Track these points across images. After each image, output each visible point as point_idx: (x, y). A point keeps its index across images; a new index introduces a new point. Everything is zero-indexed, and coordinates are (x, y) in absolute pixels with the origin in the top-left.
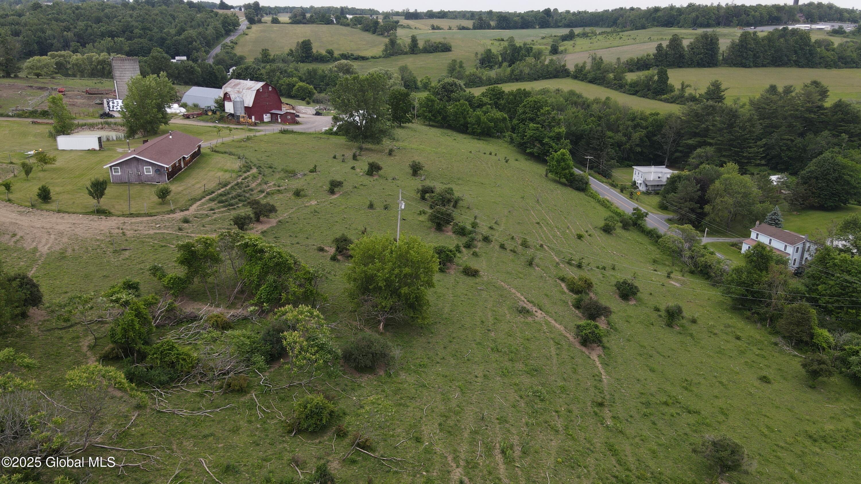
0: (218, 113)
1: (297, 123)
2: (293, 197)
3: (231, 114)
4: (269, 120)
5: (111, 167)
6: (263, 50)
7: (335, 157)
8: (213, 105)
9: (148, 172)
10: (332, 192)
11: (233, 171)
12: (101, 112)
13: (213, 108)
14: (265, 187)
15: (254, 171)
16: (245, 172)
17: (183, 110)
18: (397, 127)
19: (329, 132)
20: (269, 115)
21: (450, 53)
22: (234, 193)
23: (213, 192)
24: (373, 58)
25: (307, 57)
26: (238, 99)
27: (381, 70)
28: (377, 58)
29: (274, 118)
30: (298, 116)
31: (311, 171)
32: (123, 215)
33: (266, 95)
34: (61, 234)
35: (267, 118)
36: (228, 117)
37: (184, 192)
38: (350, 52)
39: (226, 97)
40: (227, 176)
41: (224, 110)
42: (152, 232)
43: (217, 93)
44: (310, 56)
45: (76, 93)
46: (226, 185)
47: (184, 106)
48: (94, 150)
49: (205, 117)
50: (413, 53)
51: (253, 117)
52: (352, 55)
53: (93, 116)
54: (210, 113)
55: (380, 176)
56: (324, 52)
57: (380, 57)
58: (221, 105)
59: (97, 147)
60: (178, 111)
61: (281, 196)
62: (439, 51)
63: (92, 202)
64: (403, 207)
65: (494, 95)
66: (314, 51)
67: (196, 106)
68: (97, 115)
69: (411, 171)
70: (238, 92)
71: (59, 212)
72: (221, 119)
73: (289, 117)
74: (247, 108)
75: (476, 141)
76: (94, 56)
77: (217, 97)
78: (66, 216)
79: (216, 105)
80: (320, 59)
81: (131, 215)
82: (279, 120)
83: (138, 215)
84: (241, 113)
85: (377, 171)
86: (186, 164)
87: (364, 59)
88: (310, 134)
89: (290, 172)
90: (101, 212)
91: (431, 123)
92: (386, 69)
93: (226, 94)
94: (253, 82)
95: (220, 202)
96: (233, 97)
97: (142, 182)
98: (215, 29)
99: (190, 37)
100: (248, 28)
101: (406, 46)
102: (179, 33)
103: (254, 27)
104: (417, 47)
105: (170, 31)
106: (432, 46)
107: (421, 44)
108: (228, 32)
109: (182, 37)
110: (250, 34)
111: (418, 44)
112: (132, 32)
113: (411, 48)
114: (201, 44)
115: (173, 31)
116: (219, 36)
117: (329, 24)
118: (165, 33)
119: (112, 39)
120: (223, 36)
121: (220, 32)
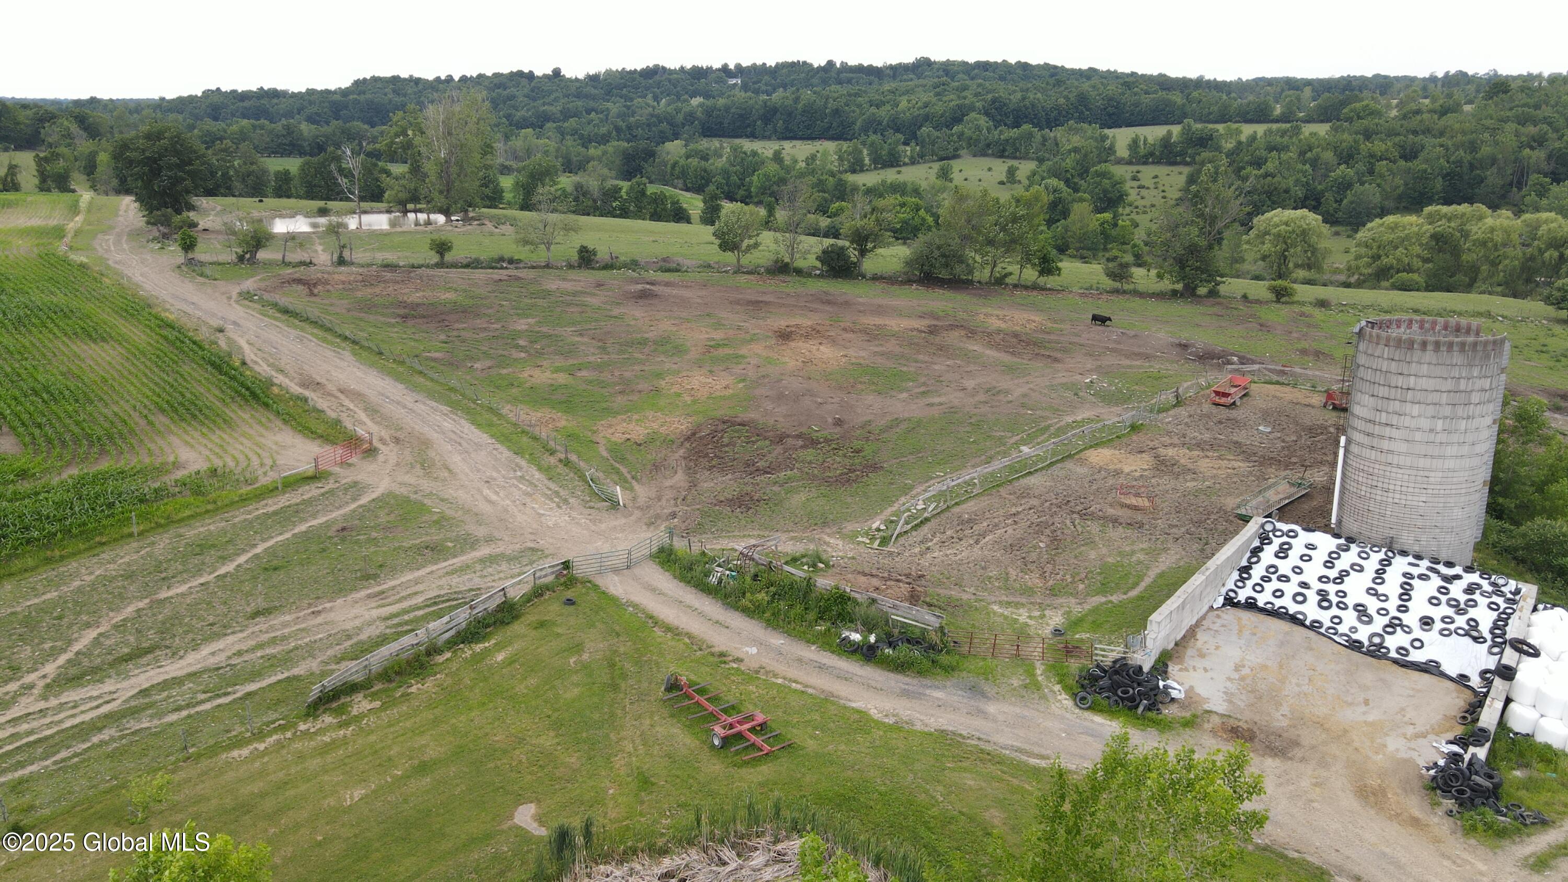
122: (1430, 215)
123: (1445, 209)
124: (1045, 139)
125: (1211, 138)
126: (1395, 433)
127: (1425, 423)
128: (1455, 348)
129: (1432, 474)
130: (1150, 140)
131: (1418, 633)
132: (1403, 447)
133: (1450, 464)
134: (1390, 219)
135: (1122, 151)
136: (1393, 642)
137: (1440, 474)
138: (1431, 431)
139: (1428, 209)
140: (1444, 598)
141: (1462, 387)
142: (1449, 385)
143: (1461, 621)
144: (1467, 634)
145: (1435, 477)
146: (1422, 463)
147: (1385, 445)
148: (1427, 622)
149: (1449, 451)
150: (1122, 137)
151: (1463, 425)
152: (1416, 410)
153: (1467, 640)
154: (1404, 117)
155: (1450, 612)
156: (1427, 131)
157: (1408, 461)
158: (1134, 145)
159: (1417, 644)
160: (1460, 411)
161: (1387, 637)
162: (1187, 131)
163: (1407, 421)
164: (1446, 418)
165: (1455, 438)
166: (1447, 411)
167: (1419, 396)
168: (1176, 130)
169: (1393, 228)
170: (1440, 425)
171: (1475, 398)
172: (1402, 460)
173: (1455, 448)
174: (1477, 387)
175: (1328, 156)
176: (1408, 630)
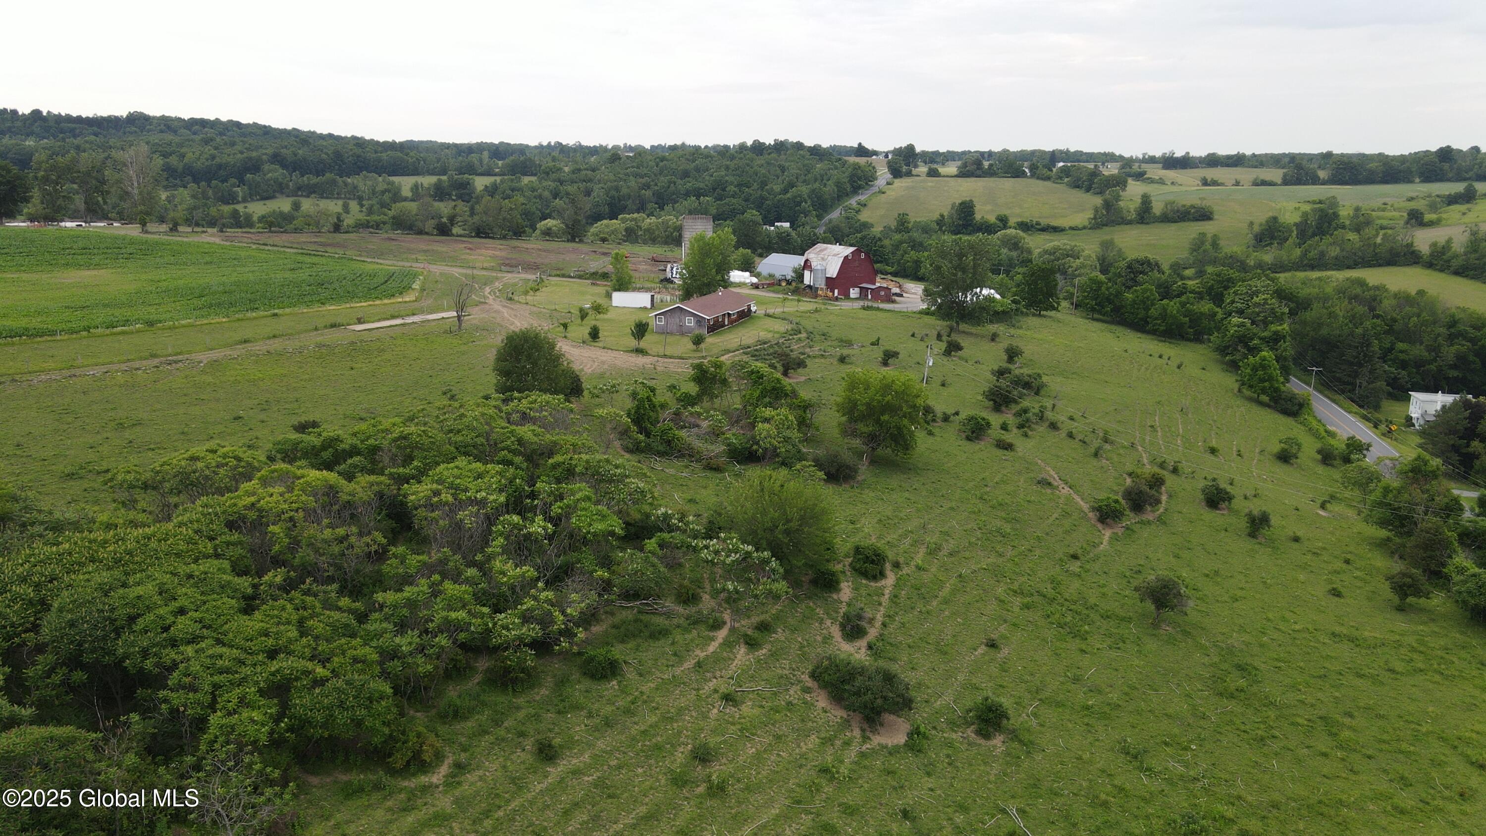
0: (794, 284)
1: (894, 302)
2: (836, 363)
3: (809, 287)
4: (858, 296)
5: (656, 315)
6: (900, 215)
7: (913, 335)
8: (790, 275)
9: (690, 322)
10: (885, 363)
11: (778, 332)
12: (662, 277)
13: (789, 277)
14: (808, 350)
15: (803, 335)
16: (791, 335)
17: (755, 280)
18: (1034, 315)
19: (926, 312)
20: (857, 290)
21: (1211, 222)
22: (771, 351)
23: (749, 347)
24: (1072, 228)
25: (965, 226)
26: (819, 267)
27: (1065, 244)
28: (1079, 229)
29: (863, 294)
30: (901, 296)
31: (873, 344)
32: (658, 356)
33: (857, 263)
34: (603, 363)
35: (854, 293)
36: (804, 289)
37: (720, 344)
38: (1035, 220)
39: (807, 265)
40: (770, 335)
41: (803, 281)
42: (680, 370)
43: (797, 261)
44: (970, 225)
45: (641, 259)
46: (765, 343)
47: (757, 275)
48: (645, 308)
49: (777, 287)
50: (1142, 223)
51: (836, 291)
52: (1038, 224)
53: (652, 281)
54: (784, 284)
55: (960, 358)
56: (992, 219)
57: (1084, 228)
58: (800, 277)
59: (649, 306)
60: (748, 281)
61: (823, 360)
62: (1189, 220)
63: (633, 343)
64: (931, 364)
65: (1219, 282)
66: (978, 217)
67: (771, 276)
68: (657, 280)
69: (1006, 357)
70: (823, 259)
71: (604, 348)
72: (796, 291)
73: (882, 293)
74: (829, 280)
75: (1156, 342)
76: (670, 220)
77: (796, 266)
78: (610, 351)
79: (793, 275)
80: (988, 228)
81: (665, 356)
82: (870, 297)
83: (671, 357)
84: (821, 284)
85: (956, 351)
86: (731, 322)
87: (1056, 230)
88: (900, 312)
89: (846, 342)
90: (639, 351)
91: (1096, 316)
92: (1073, 244)
93: (807, 261)
94: (842, 247)
95: (752, 356)
96: (814, 264)
97: (682, 332)
98: (838, 184)
99: (800, 196)
100: (888, 184)
101: (1132, 210)
102: (785, 191)
103: (898, 183)
104: (1149, 213)
105: (774, 187)
106: (1178, 211)
107: (1157, 208)
108: (856, 190)
109: (789, 195)
110: (888, 192)
111: (1151, 208)
112: (724, 190)
113: (1139, 214)
114: (813, 206)
115: (777, 188)
116: (842, 195)
117: (1018, 177)
118: (767, 190)
119: (698, 199)
120: (847, 195)
121: (845, 189)
122: (622, 219)
123: (628, 216)
124: (346, 184)
125: (468, 183)
130: (426, 185)
134: (605, 222)
135: (406, 192)
139: (620, 217)
150: (406, 184)
154: (573, 172)
156: (590, 180)
158: (415, 188)
162: (451, 178)
168: (444, 178)
169: (607, 226)
175: (546, 194)
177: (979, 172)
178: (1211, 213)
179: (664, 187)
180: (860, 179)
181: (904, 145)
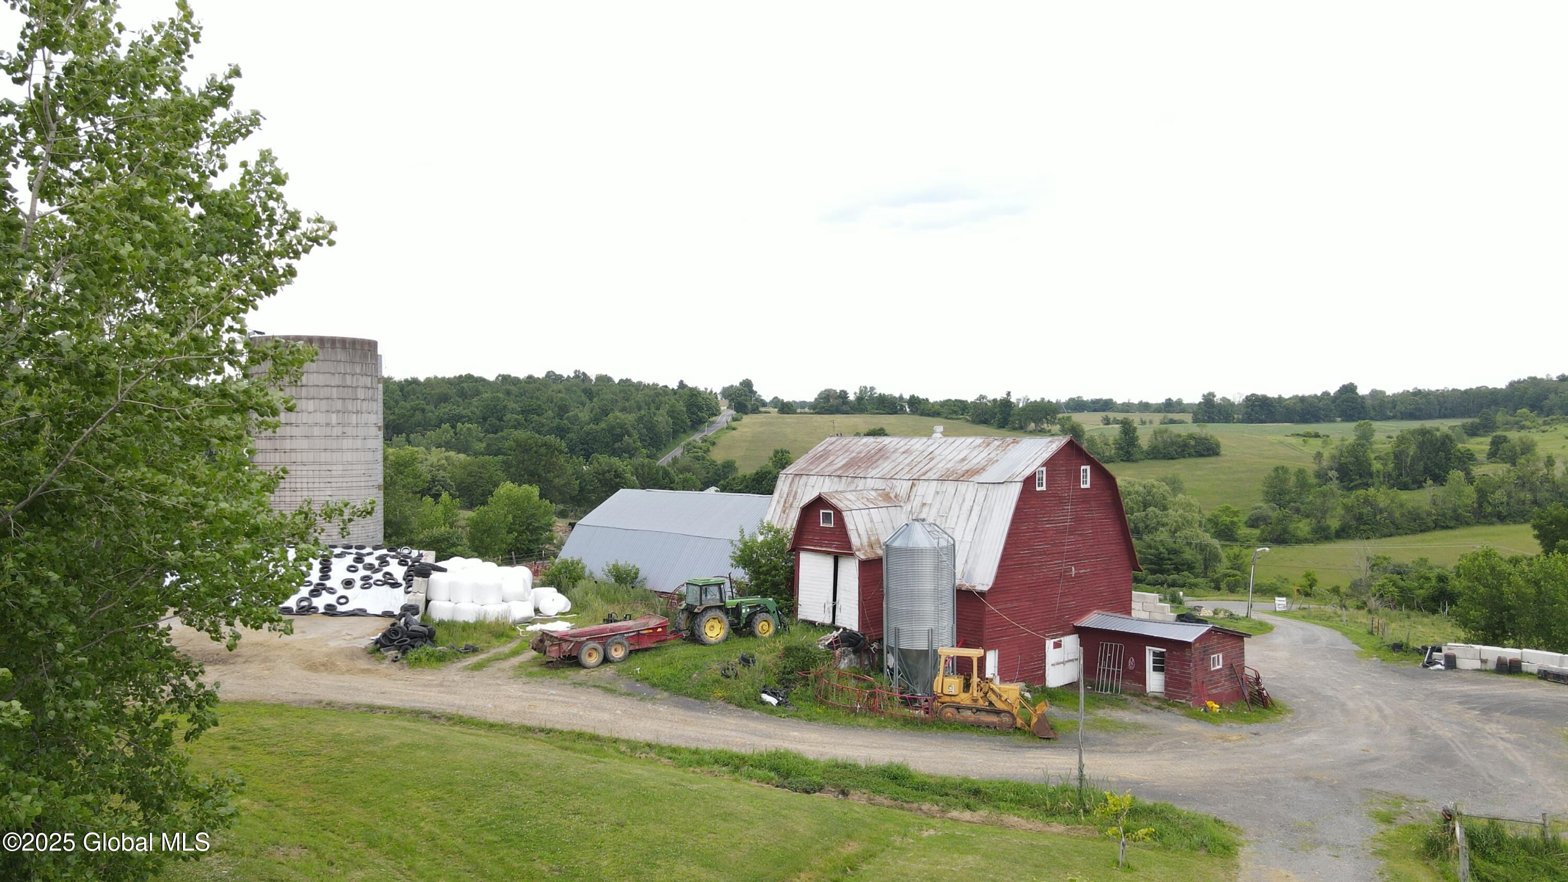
0: (767, 631)
1: (1258, 702)
3: (850, 640)
4: (1074, 672)
6: (777, 452)
13: (729, 593)
17: (554, 609)
20: (1071, 643)
21: (1217, 459)
26: (921, 539)
29: (1108, 668)
33: (1065, 516)
35: (1061, 661)
39: (817, 527)
41: (793, 609)
49: (680, 656)
50: (1128, 460)
51: (991, 659)
54: (714, 633)
58: (774, 578)
62: (1190, 455)
67: (634, 586)
70: (888, 496)
73: (1218, 661)
82: (1155, 682)
93: (811, 510)
94: (975, 439)
96: (859, 523)
98: (672, 413)
99: (622, 426)
100: (735, 420)
101: (1111, 442)
102: (596, 420)
103: (747, 419)
104: (1135, 446)
105: (580, 415)
106: (1173, 443)
107: (1144, 438)
108: (697, 424)
109: (603, 425)
110: (740, 429)
111: (1137, 438)
112: (501, 419)
113: (1121, 448)
114: (642, 441)
115: (584, 415)
116: (678, 430)
117: (895, 413)
118: (568, 418)
119: (454, 427)
120: (685, 432)
121: (682, 421)
126: (295, 431)
127: (320, 418)
128: (338, 345)
129: (334, 467)
131: (341, 591)
132: (303, 444)
133: (348, 457)
136: (320, 602)
137: (340, 467)
138: (328, 424)
140: (360, 566)
141: (349, 383)
142: (337, 380)
143: (379, 576)
144: (385, 583)
145: (337, 470)
146: (325, 457)
147: (288, 444)
148: (348, 584)
149: (347, 443)
151: (354, 419)
152: (311, 406)
153: (386, 588)
155: (368, 573)
157: (310, 457)
159: (343, 601)
160: (350, 406)
161: (314, 600)
163: (304, 418)
164: (339, 412)
165: (350, 431)
166: (339, 405)
167: (313, 392)
170: (334, 418)
171: (361, 394)
172: (304, 457)
173: (350, 441)
174: (361, 384)
176: (331, 591)
177: (844, 408)
178: (1218, 445)
179: (404, 416)
180: (700, 409)
181: (736, 383)
